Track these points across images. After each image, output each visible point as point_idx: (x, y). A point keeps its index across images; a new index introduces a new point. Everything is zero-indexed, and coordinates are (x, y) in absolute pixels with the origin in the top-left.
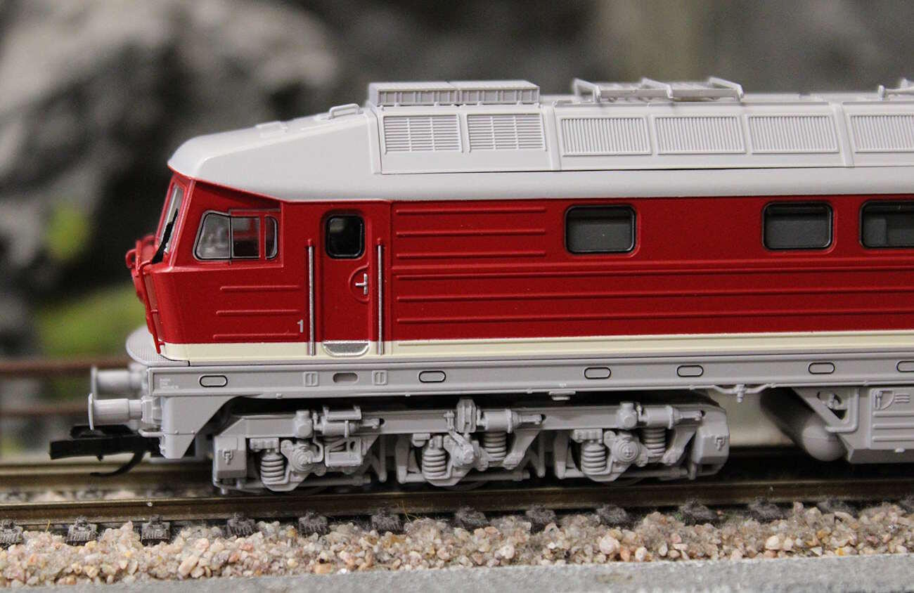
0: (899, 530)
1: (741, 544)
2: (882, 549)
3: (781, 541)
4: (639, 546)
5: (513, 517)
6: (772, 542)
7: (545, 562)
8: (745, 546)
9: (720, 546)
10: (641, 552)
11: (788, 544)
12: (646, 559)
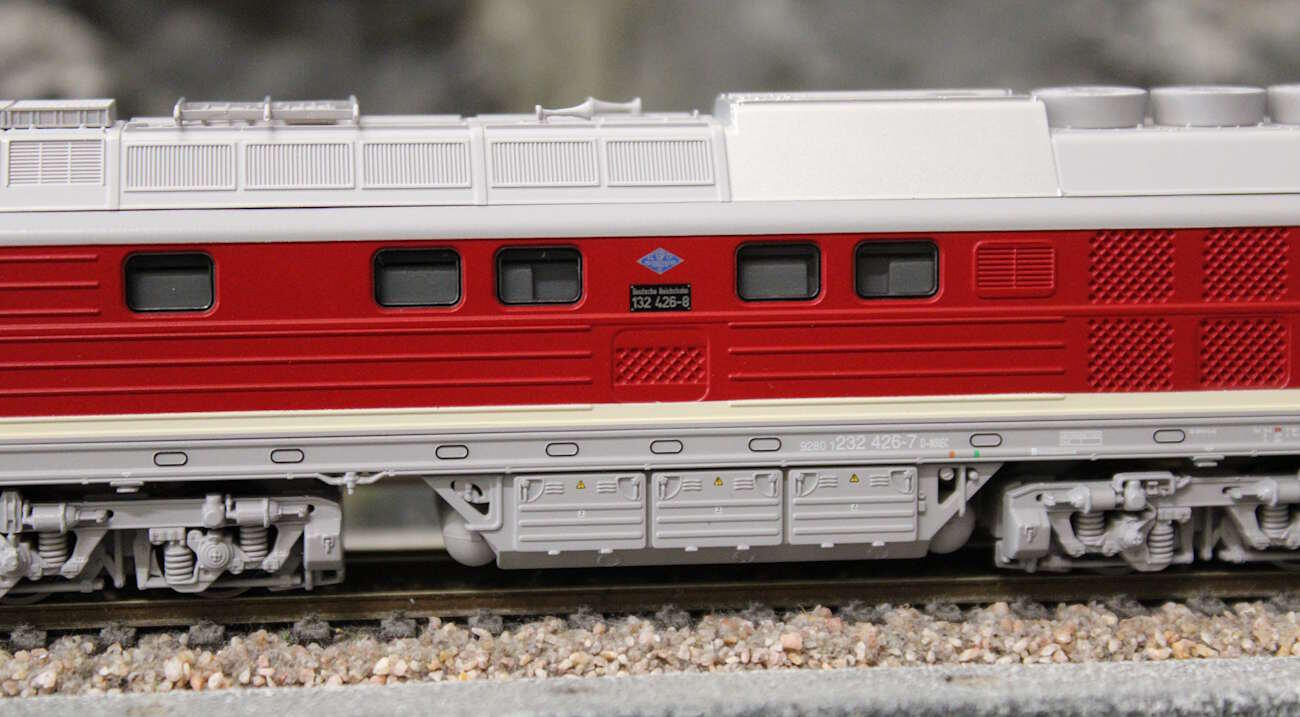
0: (542, 650)
1: (343, 669)
2: (518, 673)
3: (392, 664)
6: (381, 666)
8: (348, 670)
9: (317, 671)
11: (401, 668)
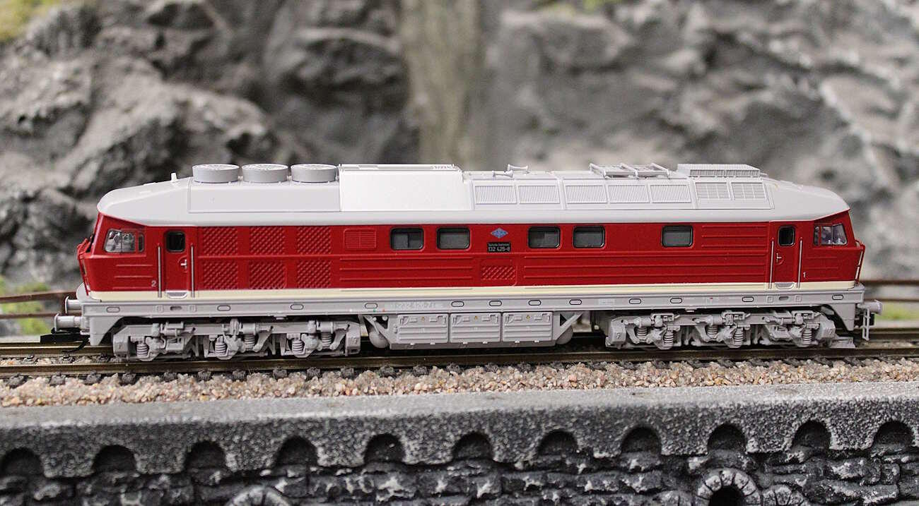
4: (354, 388)
5: (299, 373)
7: (309, 395)
10: (355, 391)
12: (357, 394)
